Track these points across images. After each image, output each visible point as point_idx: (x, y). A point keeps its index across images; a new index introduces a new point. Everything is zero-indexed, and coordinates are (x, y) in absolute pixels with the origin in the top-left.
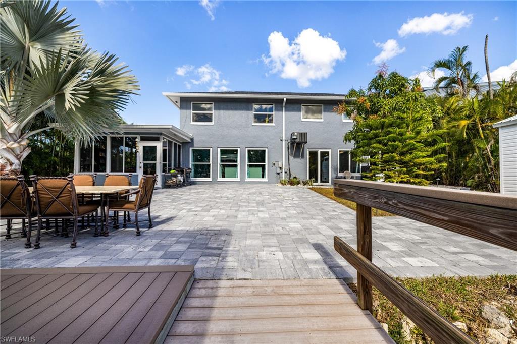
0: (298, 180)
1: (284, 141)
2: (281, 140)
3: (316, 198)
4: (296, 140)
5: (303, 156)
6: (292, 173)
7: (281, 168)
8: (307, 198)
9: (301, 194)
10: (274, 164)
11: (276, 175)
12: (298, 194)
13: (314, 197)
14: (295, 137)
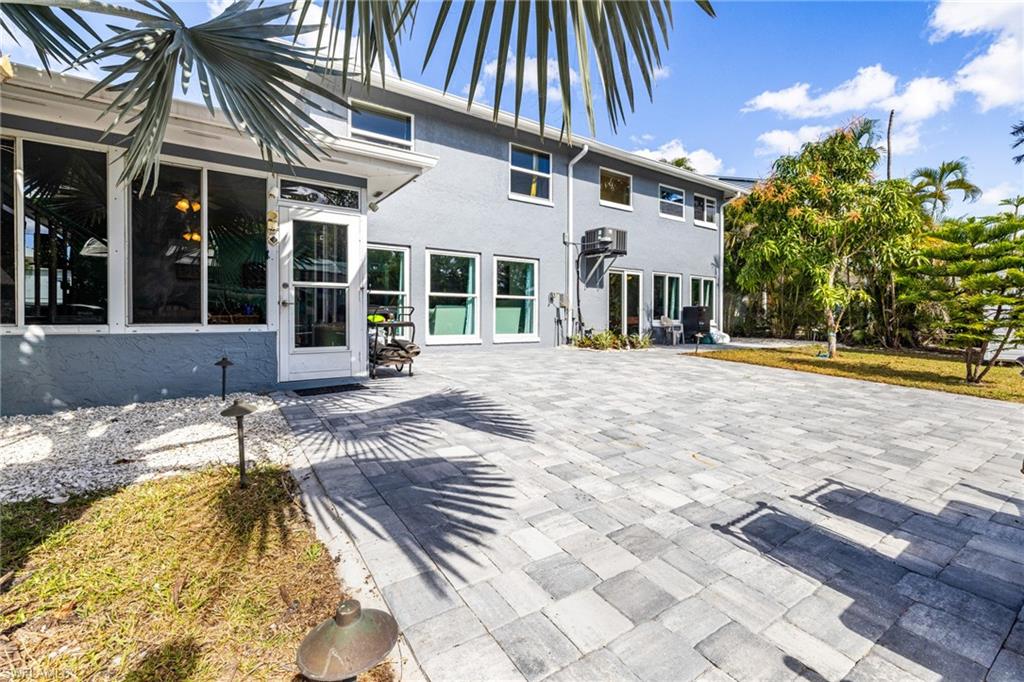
1: (571, 246)
2: (565, 243)
4: (609, 246)
6: (583, 321)
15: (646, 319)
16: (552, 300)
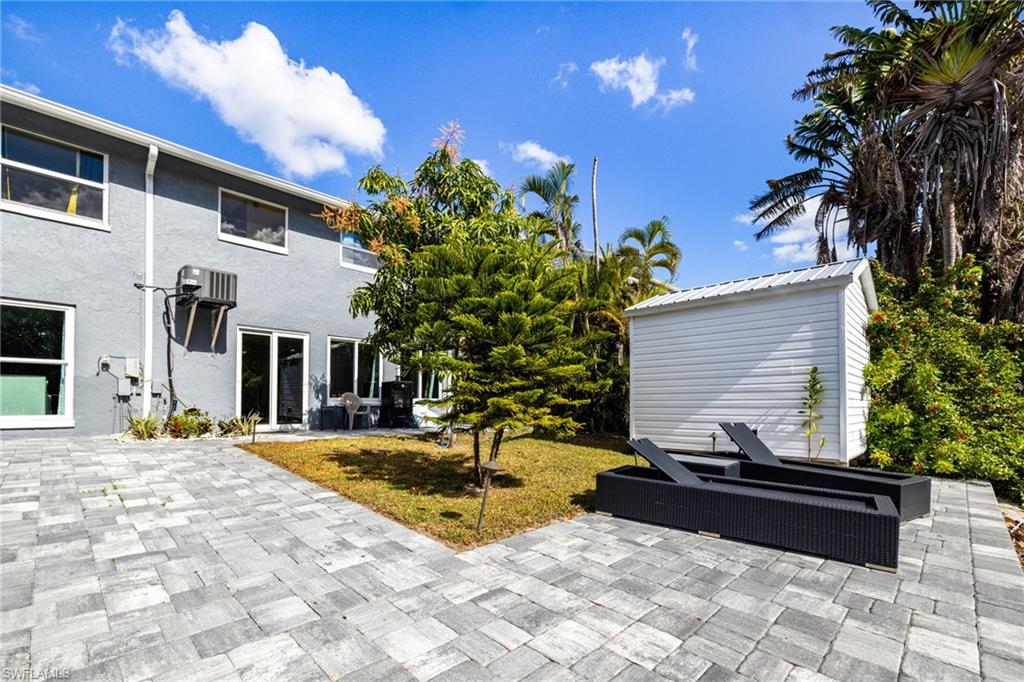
0: (201, 419)
1: (149, 292)
2: (139, 286)
3: (265, 488)
4: (197, 293)
5: (221, 348)
6: (178, 395)
7: (134, 381)
8: (232, 489)
9: (206, 474)
10: (106, 366)
11: (112, 403)
12: (197, 476)
13: (259, 480)
14: (193, 282)
15: (313, 395)
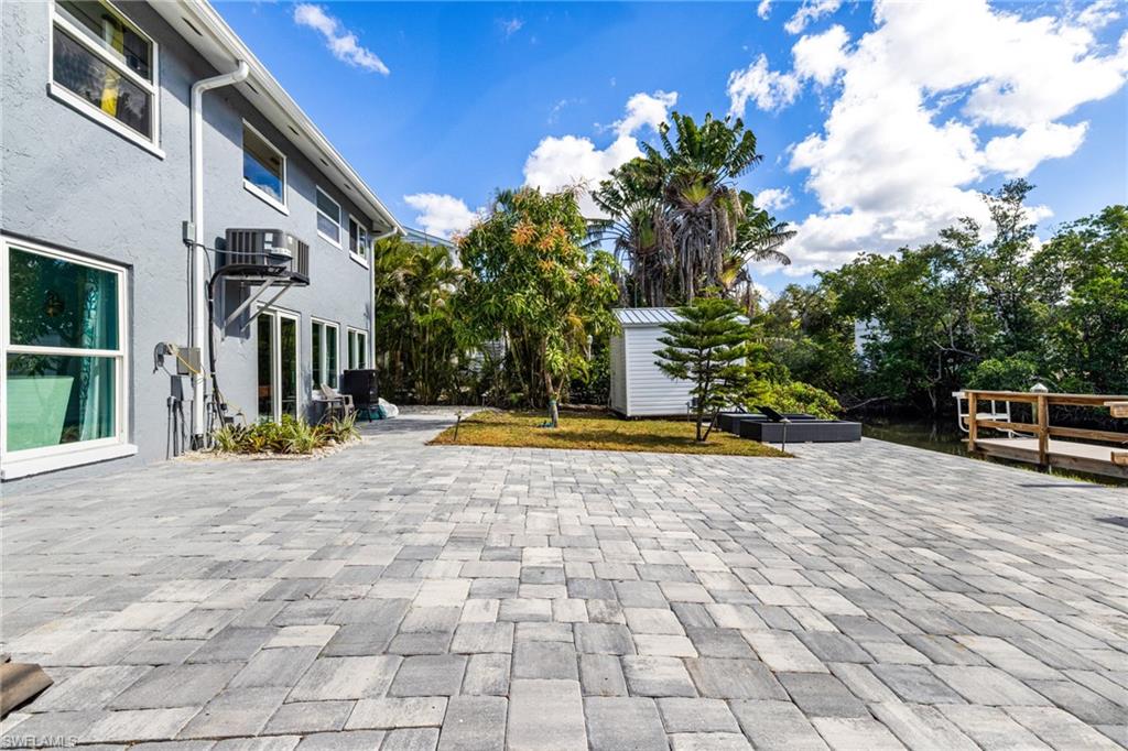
1: (200, 252)
2: (188, 244)
4: (287, 266)
5: (247, 330)
11: (166, 413)
15: (304, 388)
16: (160, 359)
